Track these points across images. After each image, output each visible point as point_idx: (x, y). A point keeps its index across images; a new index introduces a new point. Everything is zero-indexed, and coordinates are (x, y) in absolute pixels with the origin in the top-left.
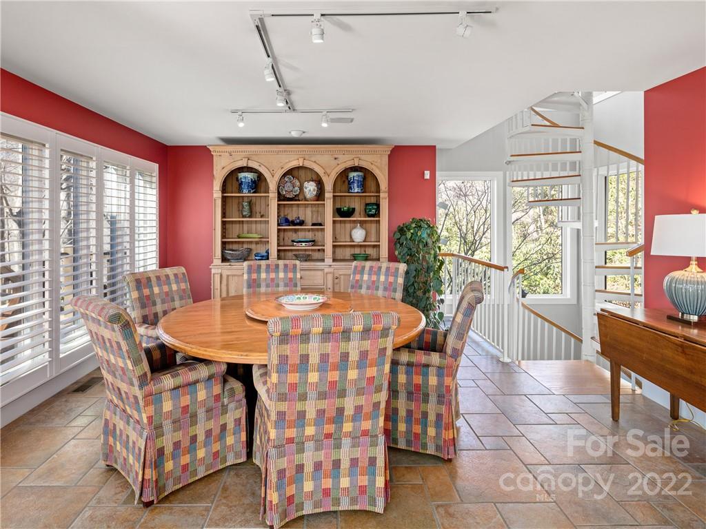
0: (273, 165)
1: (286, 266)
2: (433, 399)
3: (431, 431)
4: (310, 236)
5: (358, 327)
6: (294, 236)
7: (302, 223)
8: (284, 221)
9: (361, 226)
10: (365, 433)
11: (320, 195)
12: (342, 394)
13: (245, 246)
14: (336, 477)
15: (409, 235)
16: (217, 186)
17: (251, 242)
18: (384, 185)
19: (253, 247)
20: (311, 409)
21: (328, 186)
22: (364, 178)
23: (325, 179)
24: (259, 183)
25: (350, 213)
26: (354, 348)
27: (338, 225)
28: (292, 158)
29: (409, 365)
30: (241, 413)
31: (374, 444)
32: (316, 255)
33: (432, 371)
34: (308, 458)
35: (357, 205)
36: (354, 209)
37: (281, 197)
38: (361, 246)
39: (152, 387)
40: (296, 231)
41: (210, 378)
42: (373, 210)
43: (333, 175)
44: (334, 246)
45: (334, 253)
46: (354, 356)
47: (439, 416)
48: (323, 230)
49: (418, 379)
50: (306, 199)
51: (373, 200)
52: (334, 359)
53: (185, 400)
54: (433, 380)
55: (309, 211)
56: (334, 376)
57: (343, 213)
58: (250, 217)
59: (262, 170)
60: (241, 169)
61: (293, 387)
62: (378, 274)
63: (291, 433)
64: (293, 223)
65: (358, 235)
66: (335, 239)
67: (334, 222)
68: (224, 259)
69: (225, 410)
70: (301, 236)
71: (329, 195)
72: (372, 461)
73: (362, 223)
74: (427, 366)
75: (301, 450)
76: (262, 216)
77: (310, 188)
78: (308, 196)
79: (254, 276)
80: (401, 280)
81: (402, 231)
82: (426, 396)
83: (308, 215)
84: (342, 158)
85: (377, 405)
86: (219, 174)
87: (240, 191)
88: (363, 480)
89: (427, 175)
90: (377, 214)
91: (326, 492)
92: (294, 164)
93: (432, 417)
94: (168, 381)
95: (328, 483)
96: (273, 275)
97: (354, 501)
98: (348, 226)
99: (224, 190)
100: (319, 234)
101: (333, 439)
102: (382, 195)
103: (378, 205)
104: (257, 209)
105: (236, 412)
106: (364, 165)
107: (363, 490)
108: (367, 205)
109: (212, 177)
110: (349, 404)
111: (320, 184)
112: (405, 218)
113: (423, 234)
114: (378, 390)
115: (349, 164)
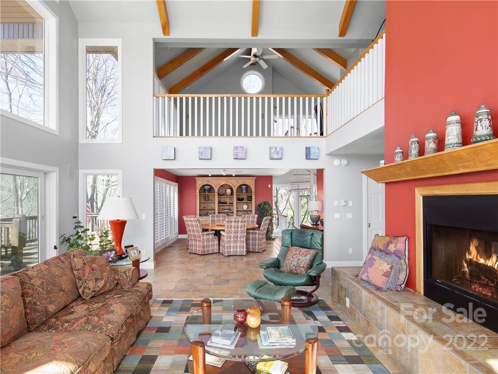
0: (216, 184)
1: (222, 216)
2: (257, 240)
3: (257, 247)
4: (228, 207)
5: (240, 220)
6: (223, 208)
7: (226, 203)
8: (220, 202)
9: (246, 204)
10: (242, 241)
11: (232, 194)
12: (238, 233)
13: (206, 211)
14: (237, 249)
15: (261, 207)
16: (198, 191)
17: (208, 210)
18: (253, 190)
19: (209, 211)
20: (232, 235)
21: (235, 191)
22: (247, 188)
23: (234, 188)
24: (211, 189)
25: (242, 199)
26: (240, 224)
27: (238, 204)
28: (223, 182)
29: (252, 233)
30: (217, 242)
31: (244, 243)
32: (231, 214)
33: (257, 234)
34: (232, 245)
35: (245, 197)
36: (243, 199)
37: (219, 195)
38: (246, 211)
39: (203, 233)
40: (223, 206)
41: (212, 234)
42: (250, 198)
43: (236, 187)
44: (237, 211)
45: (237, 213)
46: (240, 226)
47: (258, 243)
48: (233, 205)
49: (254, 236)
50: (227, 195)
51: (250, 195)
52: (236, 226)
53: (208, 237)
54: (257, 236)
55: (228, 199)
56: (236, 229)
57: (240, 200)
58: (208, 201)
59: (213, 185)
60: (205, 185)
61: (229, 231)
62: (249, 218)
63: (229, 240)
64: (223, 203)
65: (245, 207)
66: (237, 208)
67: (237, 203)
68: (200, 215)
69: (214, 241)
70: (225, 207)
71: (235, 194)
72: (243, 246)
73: (246, 203)
74: (256, 233)
75: (230, 243)
76: (212, 201)
77: (229, 191)
78: (228, 194)
79: (213, 219)
80: (256, 219)
81: (259, 205)
82: (256, 240)
83: (228, 200)
84: (239, 181)
85: (244, 236)
86: (199, 186)
87: (205, 192)
88: (242, 249)
89: (269, 186)
90: (251, 200)
91: (235, 251)
92: (223, 183)
93: (257, 244)
94: (205, 233)
95: (235, 250)
96: (218, 219)
97: (240, 253)
98: (242, 204)
99: (200, 193)
100: (232, 207)
101: (236, 241)
102: (253, 194)
103: (251, 197)
104: (210, 198)
105: (216, 242)
106: (246, 183)
107: (242, 251)
108: (248, 197)
109: (196, 188)
110: (239, 235)
111: (232, 189)
112: (261, 201)
113: (267, 207)
114: (244, 233)
115: (242, 183)
